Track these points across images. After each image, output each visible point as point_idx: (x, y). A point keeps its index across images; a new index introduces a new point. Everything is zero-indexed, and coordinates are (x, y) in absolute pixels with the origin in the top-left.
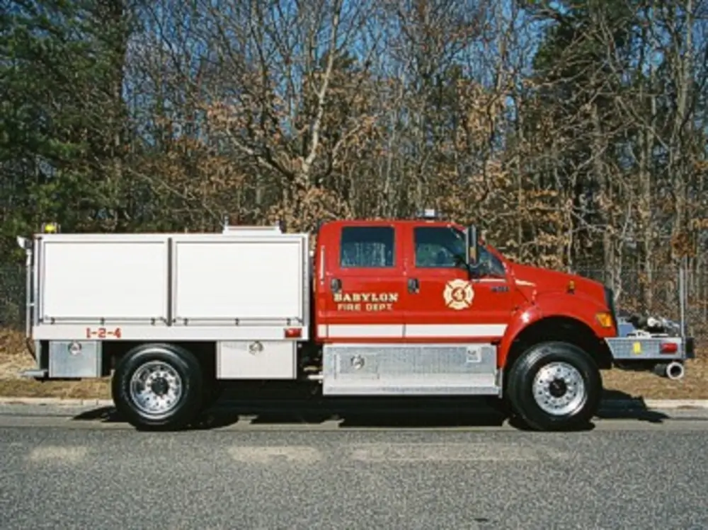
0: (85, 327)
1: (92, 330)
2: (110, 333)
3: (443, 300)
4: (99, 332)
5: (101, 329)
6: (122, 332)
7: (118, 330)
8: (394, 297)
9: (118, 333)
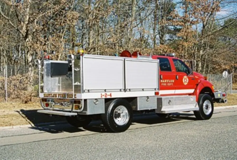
0: (101, 93)
1: (102, 94)
2: (108, 95)
3: (183, 82)
4: (105, 95)
5: (105, 94)
6: (112, 95)
7: (111, 94)
8: (173, 81)
9: (111, 95)
